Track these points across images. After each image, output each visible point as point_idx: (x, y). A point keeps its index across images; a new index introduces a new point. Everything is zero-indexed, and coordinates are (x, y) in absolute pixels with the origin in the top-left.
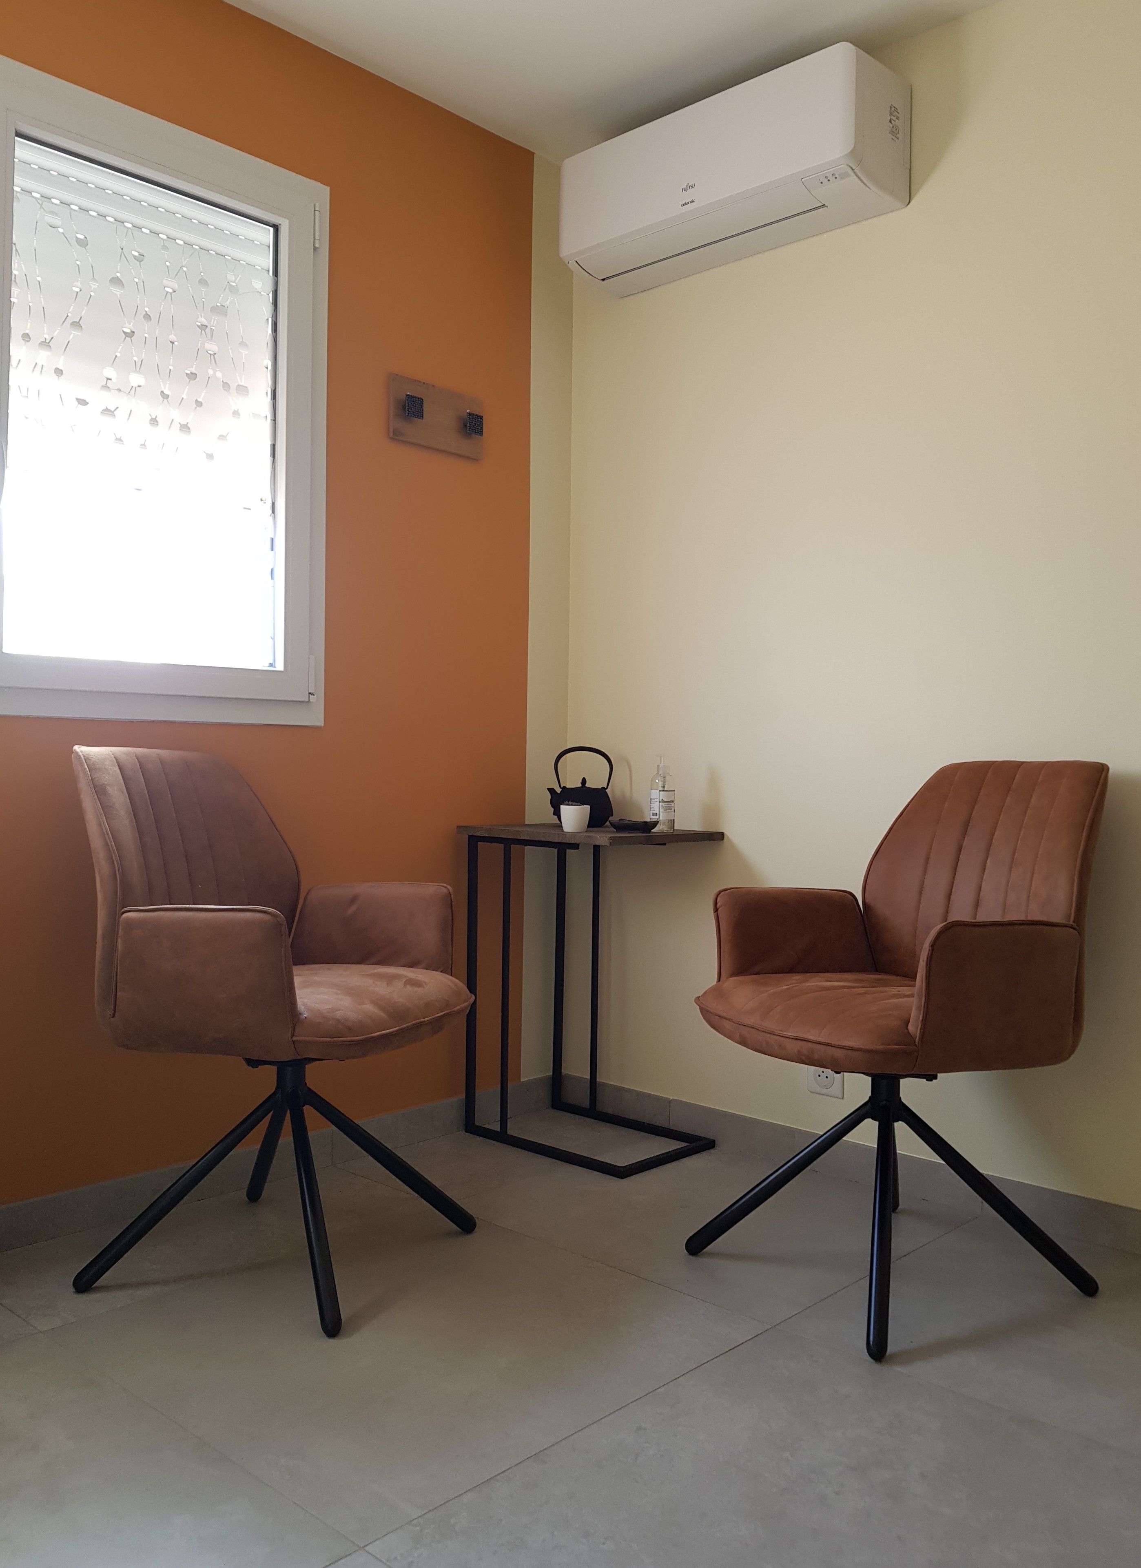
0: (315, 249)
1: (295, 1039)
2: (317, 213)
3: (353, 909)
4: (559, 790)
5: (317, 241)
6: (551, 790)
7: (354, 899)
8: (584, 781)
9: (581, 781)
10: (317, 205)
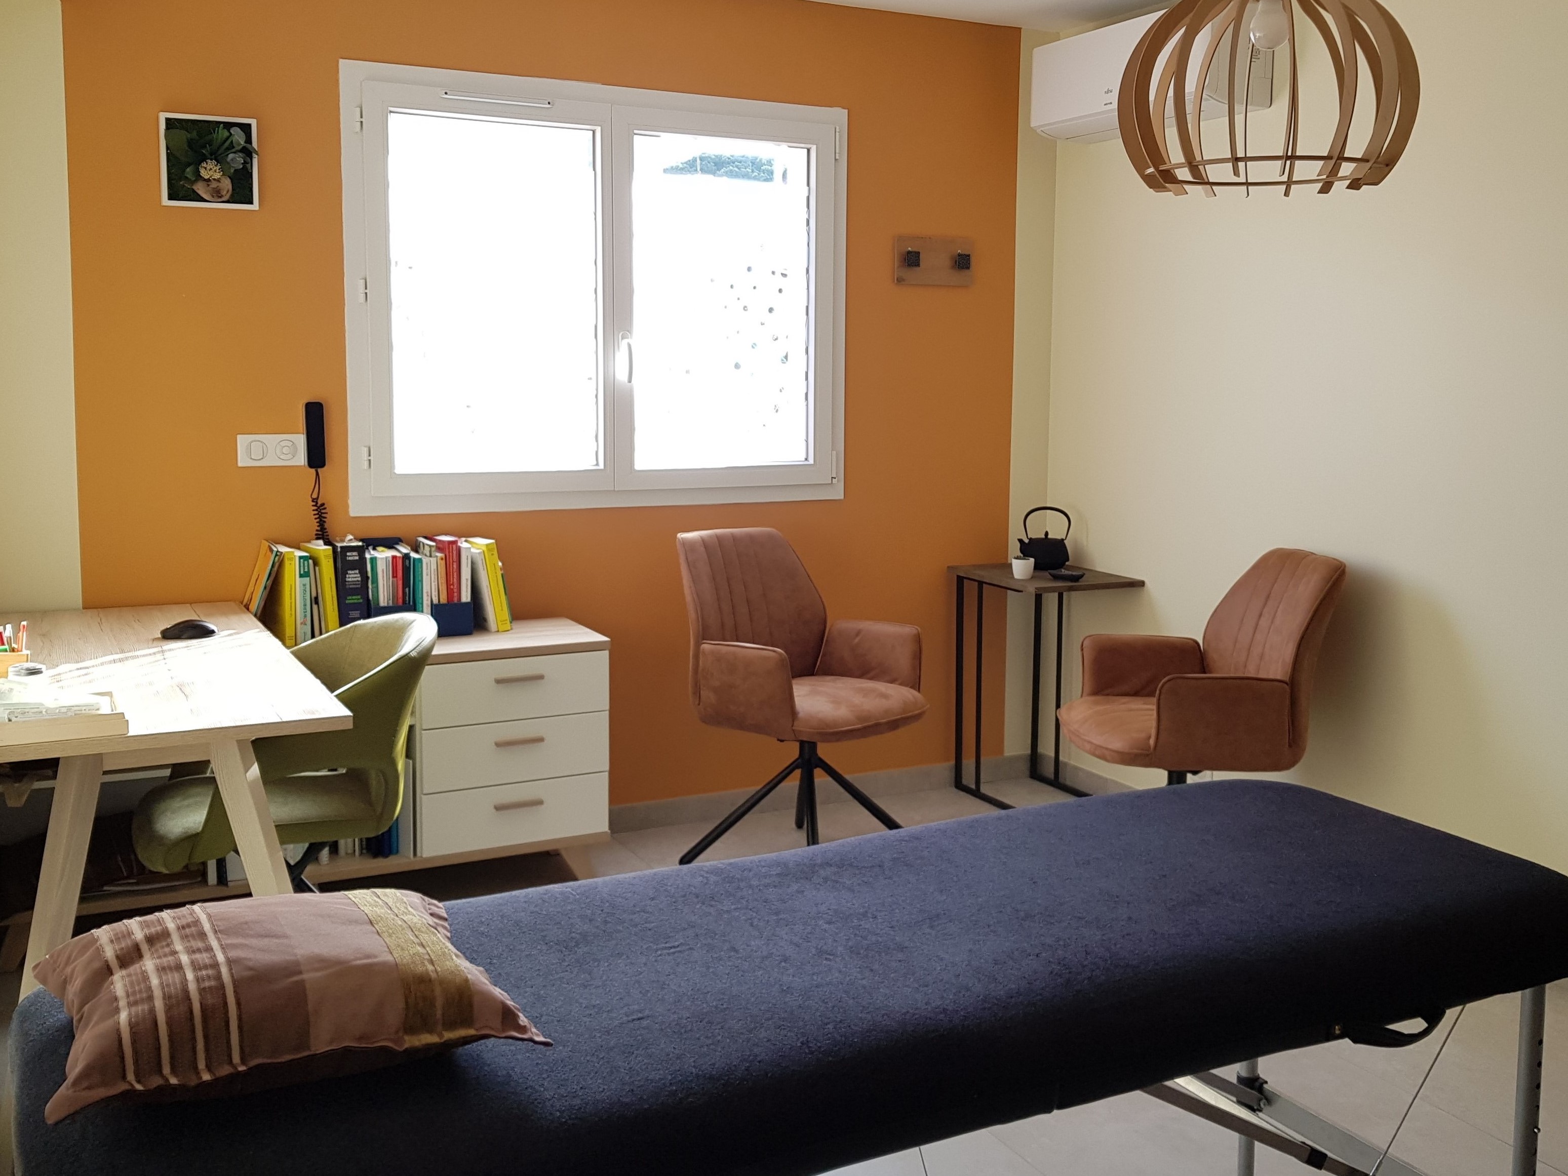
0: (836, 160)
1: (794, 728)
2: (837, 134)
3: (857, 640)
4: (1027, 541)
5: (837, 155)
6: (1021, 541)
7: (858, 633)
8: (1047, 534)
9: (1044, 533)
10: (837, 128)
